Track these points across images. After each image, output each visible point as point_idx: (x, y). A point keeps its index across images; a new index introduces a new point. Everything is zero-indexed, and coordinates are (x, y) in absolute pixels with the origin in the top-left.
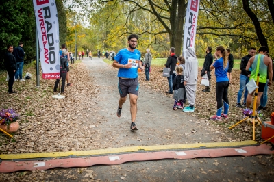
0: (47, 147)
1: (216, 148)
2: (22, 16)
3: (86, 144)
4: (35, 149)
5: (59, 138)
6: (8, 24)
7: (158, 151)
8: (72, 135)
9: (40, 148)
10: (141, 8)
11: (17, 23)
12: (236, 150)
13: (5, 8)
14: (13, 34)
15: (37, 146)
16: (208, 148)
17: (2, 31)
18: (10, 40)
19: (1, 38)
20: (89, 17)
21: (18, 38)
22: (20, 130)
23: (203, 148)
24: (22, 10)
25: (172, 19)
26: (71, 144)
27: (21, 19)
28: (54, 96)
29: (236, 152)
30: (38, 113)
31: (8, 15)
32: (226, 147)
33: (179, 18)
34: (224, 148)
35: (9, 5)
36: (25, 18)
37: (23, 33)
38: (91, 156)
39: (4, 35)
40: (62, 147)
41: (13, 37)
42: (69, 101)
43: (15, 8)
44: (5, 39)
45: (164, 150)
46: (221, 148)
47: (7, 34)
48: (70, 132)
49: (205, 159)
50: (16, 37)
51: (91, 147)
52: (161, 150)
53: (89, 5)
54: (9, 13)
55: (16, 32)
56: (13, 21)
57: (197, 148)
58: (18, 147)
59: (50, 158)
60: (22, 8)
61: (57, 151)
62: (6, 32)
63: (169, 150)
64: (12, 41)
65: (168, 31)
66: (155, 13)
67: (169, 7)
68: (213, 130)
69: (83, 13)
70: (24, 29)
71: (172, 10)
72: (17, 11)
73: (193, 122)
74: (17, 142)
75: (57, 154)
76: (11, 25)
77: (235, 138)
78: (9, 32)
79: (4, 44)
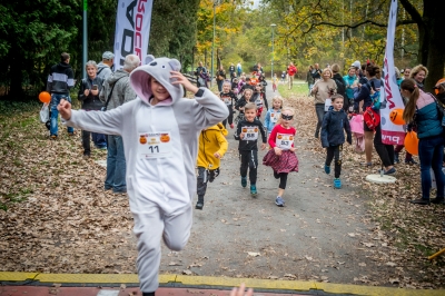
14: (57, 26)
17: (33, 18)
18: (48, 38)
19: (30, 35)
21: (68, 35)
23: (316, 292)
39: (37, 26)
41: (56, 31)
44: (40, 35)
47: (43, 26)
50: (62, 32)
55: (65, 21)
62: (42, 20)
64: (54, 41)
65: (416, 19)
78: (49, 21)
79: (38, 46)
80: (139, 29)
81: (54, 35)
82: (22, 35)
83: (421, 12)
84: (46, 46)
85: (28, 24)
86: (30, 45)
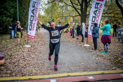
0: (18, 73)
1: (110, 74)
2: (13, 9)
3: (39, 71)
4: (11, 75)
5: (25, 68)
6: (6, 13)
7: (78, 76)
8: (32, 67)
9: (14, 74)
10: (67, 5)
11: (10, 13)
12: (121, 75)
13: (5, 6)
15: (12, 73)
16: (106, 74)
17: (3, 16)
19: (3, 20)
20: (43, 9)
21: (11, 20)
22: (5, 63)
23: (103, 74)
24: (13, 7)
25: (81, 10)
26: (31, 72)
27: (12, 11)
28: (25, 46)
29: (122, 76)
30: (16, 54)
31: (6, 9)
32: (115, 73)
33: (85, 8)
34: (114, 74)
35: (6, 5)
36: (14, 10)
37: (13, 17)
38: (40, 79)
39: (4, 18)
40: (25, 73)
41: (8, 19)
42: (32, 48)
43: (9, 6)
44: (5, 20)
45: (81, 76)
46: (113, 74)
47: (6, 18)
48: (30, 65)
49: (105, 81)
51: (41, 73)
52: (79, 76)
53: (43, 4)
54: (7, 8)
55: (10, 17)
56: (8, 12)
57: (99, 74)
58: (2, 74)
59: (18, 80)
60: (13, 6)
61: (22, 76)
62: (5, 17)
63: (84, 75)
64: (8, 21)
65: (80, 15)
66: (74, 7)
67: (80, 4)
68: (106, 63)
69: (40, 8)
70: (14, 15)
71: (81, 5)
72: (10, 7)
73: (95, 59)
74: (2, 70)
75: (22, 78)
76: (8, 14)
77: (119, 68)
78: (7, 17)
79: (5, 22)
80: (36, 15)
81: (8, 20)
82: (1, 20)
83: (80, 13)
84: (7, 22)
85: (2, 17)
86: (3, 22)
